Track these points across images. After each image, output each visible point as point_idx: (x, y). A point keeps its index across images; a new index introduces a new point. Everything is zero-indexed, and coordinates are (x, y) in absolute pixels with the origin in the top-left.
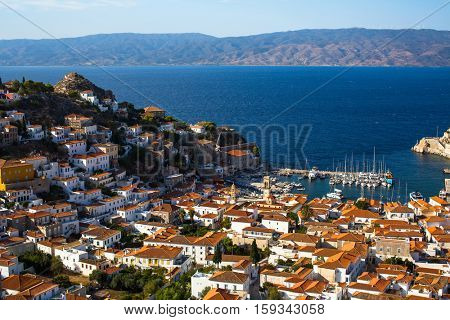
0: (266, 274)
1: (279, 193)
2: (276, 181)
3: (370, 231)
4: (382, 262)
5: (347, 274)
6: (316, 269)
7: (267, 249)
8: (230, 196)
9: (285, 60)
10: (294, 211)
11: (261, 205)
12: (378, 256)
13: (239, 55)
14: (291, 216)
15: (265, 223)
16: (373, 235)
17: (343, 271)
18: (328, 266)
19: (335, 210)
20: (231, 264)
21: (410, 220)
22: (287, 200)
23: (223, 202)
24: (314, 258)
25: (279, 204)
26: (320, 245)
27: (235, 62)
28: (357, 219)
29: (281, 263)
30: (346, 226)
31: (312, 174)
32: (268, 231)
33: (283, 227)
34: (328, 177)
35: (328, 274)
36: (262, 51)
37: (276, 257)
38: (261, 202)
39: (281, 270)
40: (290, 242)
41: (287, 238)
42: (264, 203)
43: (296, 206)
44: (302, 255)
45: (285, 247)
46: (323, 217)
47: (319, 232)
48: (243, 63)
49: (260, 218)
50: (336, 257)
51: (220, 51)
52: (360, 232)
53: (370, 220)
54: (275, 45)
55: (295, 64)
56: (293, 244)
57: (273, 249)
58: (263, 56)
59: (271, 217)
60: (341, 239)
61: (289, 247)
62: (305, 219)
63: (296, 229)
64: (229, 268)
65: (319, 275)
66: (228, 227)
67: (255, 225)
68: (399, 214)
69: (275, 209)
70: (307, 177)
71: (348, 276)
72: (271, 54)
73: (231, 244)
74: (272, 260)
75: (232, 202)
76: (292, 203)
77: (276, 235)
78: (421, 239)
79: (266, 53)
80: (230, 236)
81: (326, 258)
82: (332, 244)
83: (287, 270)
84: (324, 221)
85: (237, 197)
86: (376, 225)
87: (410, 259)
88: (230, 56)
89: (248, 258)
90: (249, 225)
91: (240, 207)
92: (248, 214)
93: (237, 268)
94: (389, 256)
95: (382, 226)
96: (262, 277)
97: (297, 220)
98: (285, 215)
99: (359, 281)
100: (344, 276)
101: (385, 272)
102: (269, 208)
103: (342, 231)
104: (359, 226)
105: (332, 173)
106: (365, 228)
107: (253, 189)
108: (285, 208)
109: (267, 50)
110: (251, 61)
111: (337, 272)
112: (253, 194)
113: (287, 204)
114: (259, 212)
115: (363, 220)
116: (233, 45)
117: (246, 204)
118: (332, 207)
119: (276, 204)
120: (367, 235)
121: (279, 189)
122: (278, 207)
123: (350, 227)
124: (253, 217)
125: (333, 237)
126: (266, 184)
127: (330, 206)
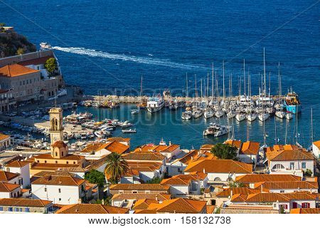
1: (88, 138)
3: (224, 194)
10: (101, 169)
11: (42, 161)
14: (93, 176)
15: (38, 191)
19: (177, 163)
22: (94, 149)
25: (78, 158)
30: (184, 189)
31: (153, 103)
34: (182, 107)
38: (41, 156)
42: (48, 156)
43: (105, 158)
46: (150, 175)
47: (131, 201)
53: (234, 177)
59: (49, 180)
62: (115, 180)
67: (20, 195)
68: (286, 164)
69: (67, 165)
70: (143, 109)
76: (99, 154)
77: (53, 209)
86: (243, 184)
90: (6, 195)
92: (10, 176)
95: (252, 186)
97: (101, 186)
98: (81, 175)
102: (57, 165)
103: (174, 195)
104: (211, 187)
105: (190, 100)
106: (216, 190)
107: (39, 135)
108: (85, 163)
112: (38, 144)
113: (88, 156)
114: (33, 173)
115: (224, 177)
117: (15, 160)
118: (174, 158)
119: (68, 156)
120: (219, 202)
121: (88, 132)
122: (71, 162)
123: (193, 189)
124: (21, 182)
125: (151, 207)
126: (54, 122)
127: (169, 155)
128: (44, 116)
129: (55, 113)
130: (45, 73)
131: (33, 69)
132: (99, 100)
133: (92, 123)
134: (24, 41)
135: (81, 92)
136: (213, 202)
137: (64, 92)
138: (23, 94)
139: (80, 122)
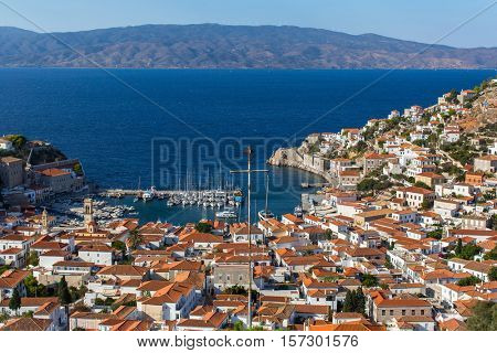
0: (76, 317)
1: (106, 218)
2: (104, 205)
3: (210, 257)
4: (221, 293)
5: (177, 309)
6: (140, 307)
7: (82, 287)
8: (41, 225)
9: (124, 61)
10: (122, 240)
11: (81, 234)
12: (216, 285)
13: (66, 55)
14: (118, 245)
15: (82, 255)
16: (213, 262)
17: (172, 306)
18: (155, 301)
19: (172, 235)
20: (32, 308)
21: (259, 243)
22: (114, 226)
23: (32, 233)
24: (138, 294)
25: (103, 232)
26: (148, 277)
27: (62, 64)
28: (197, 245)
29: (99, 302)
30: (182, 254)
31: (146, 195)
32: (84, 265)
33: (104, 259)
34: (167, 197)
35: (154, 311)
36: (96, 50)
37: (93, 296)
38: (80, 231)
39: (97, 311)
40: (110, 276)
41: (107, 272)
42: (84, 231)
43: (124, 232)
44: (125, 291)
45: (104, 283)
46: (157, 244)
47: (148, 262)
48: (72, 65)
49: (77, 250)
50: (164, 291)
51: (42, 49)
52: (198, 259)
53: (212, 245)
54: (112, 44)
55: (137, 67)
56: (114, 278)
57: (90, 286)
58: (97, 56)
59: (91, 248)
60: (173, 269)
61: (110, 282)
62: (133, 248)
63: (122, 260)
64: (31, 313)
65: (144, 313)
66: (36, 263)
67: (70, 259)
68: (245, 236)
69: (98, 237)
70: (141, 199)
71: (179, 312)
72: (106, 54)
73: (35, 284)
74: (88, 300)
75: (44, 232)
76: (119, 229)
77: (95, 269)
78: (268, 263)
79: (101, 53)
80: (36, 274)
81: (152, 293)
82: (162, 274)
83: (105, 311)
84: (157, 249)
85: (50, 226)
86: (219, 251)
87: (254, 287)
88: (56, 56)
89: (55, 299)
90: (61, 259)
91: (53, 238)
92: (62, 245)
93: (40, 313)
94: (230, 285)
95: (225, 251)
96: (72, 321)
97: (124, 252)
98: (110, 244)
99: (191, 317)
100: (173, 313)
101: (223, 304)
102: (91, 237)
103: (177, 259)
104: (199, 252)
105: (172, 193)
106: (204, 254)
107: (73, 216)
108: (111, 236)
109: (102, 49)
110: (82, 62)
111: (166, 308)
112: (73, 222)
113: (112, 232)
114: (76, 242)
115: (205, 245)
116: (59, 42)
117: (62, 234)
118: (169, 232)
119: (99, 231)
120: (207, 262)
121: (106, 214)
122: (101, 235)
123: (187, 254)
124: (69, 249)
125: (165, 267)
126: (87, 208)
127: (166, 230)
128: (80, 203)
129: (87, 202)
130: (74, 174)
131: (66, 171)
132: (111, 192)
133: (109, 208)
134: (59, 152)
135: (97, 187)
136: (203, 262)
137: (86, 187)
138: (60, 188)
139: (100, 207)
